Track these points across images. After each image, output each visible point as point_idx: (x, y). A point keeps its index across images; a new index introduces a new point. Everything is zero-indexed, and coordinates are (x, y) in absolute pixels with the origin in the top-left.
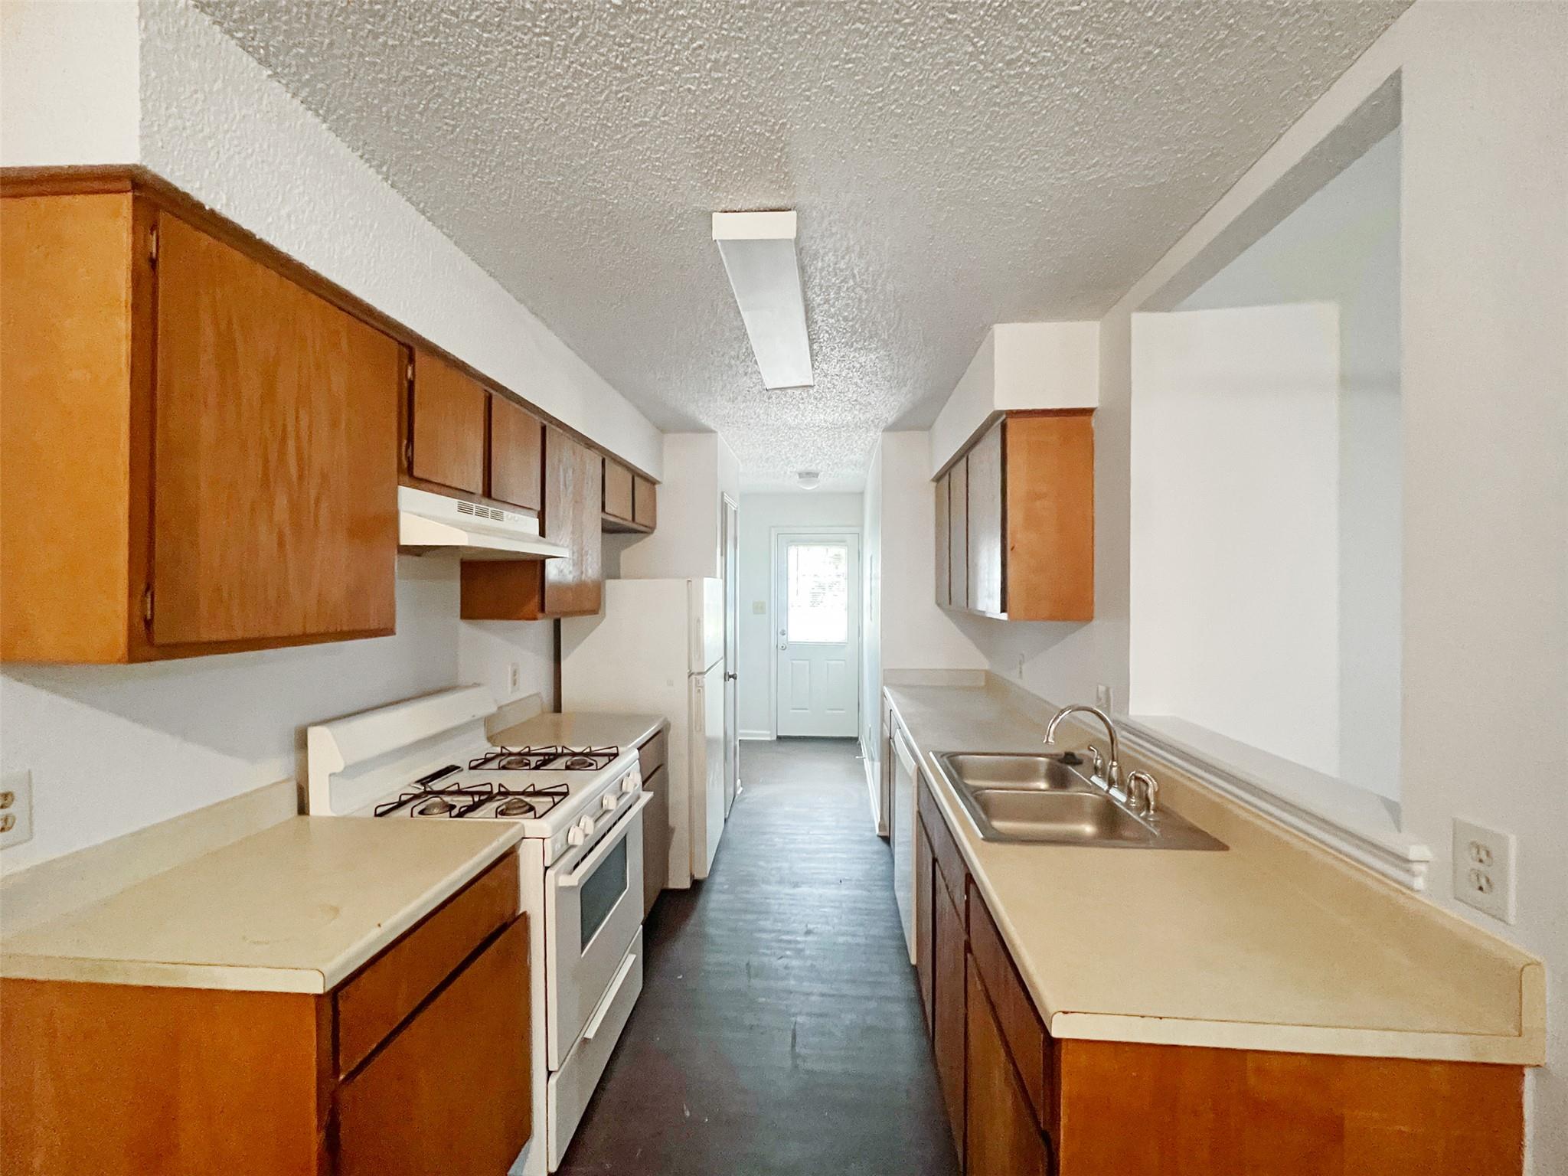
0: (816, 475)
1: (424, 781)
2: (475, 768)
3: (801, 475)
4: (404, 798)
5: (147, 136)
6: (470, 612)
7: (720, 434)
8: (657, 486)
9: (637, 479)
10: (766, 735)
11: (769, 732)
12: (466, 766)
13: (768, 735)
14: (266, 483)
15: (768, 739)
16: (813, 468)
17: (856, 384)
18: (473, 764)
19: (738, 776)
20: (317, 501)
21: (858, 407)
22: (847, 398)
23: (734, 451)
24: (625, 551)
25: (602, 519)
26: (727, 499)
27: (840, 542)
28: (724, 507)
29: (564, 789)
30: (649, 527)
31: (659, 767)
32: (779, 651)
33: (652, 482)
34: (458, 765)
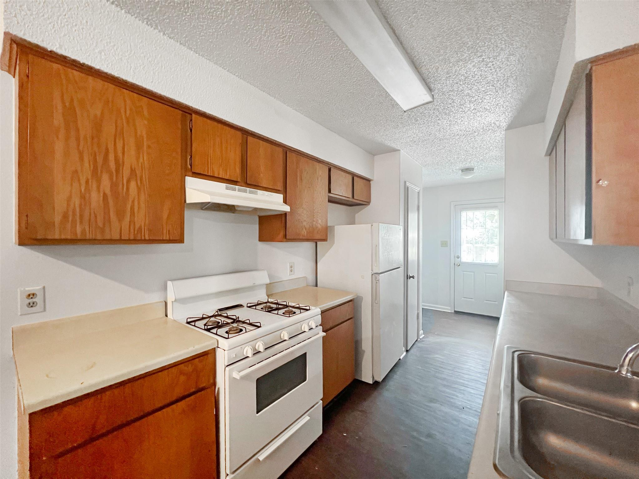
0: (473, 169)
1: (220, 310)
2: (249, 307)
3: (462, 171)
4: (204, 316)
5: (8, 18)
6: (262, 238)
7: (402, 151)
8: (371, 182)
9: (355, 178)
10: (448, 309)
11: (450, 308)
12: (245, 305)
13: (449, 310)
14: (95, 172)
15: (449, 311)
16: (468, 165)
17: (468, 94)
18: (249, 305)
19: (421, 328)
20: (128, 181)
21: (478, 114)
22: (467, 109)
23: (416, 161)
24: (357, 214)
25: (328, 196)
26: (408, 184)
27: (495, 207)
28: (407, 189)
29: (258, 324)
30: (368, 202)
31: (351, 318)
32: (456, 266)
33: (369, 180)
34: (242, 304)
